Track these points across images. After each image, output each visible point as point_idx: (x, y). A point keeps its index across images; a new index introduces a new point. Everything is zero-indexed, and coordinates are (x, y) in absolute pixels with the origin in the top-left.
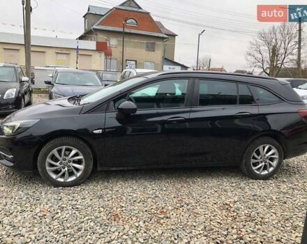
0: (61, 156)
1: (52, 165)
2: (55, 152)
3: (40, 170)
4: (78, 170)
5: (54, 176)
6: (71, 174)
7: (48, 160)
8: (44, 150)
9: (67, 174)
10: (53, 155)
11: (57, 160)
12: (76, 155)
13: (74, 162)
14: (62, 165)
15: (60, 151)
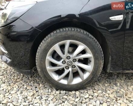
0: (64, 53)
1: (53, 65)
2: (56, 47)
3: (39, 70)
4: (83, 71)
5: (56, 77)
6: (76, 74)
7: (49, 58)
8: (43, 45)
9: (71, 75)
10: (54, 52)
11: (58, 58)
12: (83, 52)
13: (80, 61)
14: (66, 65)
15: (62, 47)
